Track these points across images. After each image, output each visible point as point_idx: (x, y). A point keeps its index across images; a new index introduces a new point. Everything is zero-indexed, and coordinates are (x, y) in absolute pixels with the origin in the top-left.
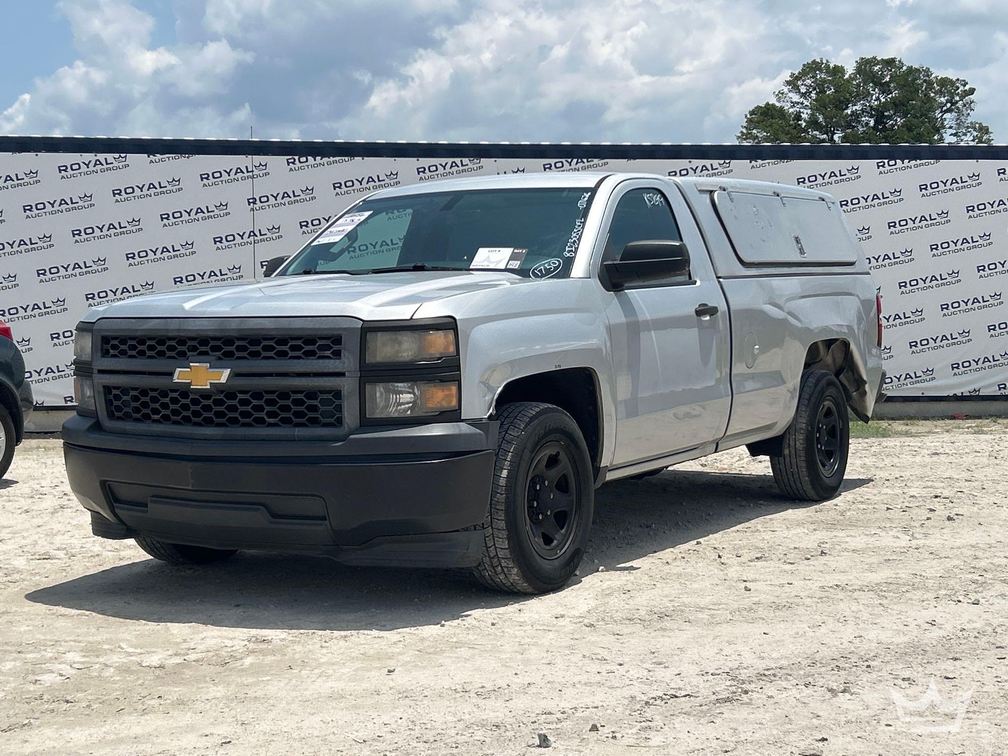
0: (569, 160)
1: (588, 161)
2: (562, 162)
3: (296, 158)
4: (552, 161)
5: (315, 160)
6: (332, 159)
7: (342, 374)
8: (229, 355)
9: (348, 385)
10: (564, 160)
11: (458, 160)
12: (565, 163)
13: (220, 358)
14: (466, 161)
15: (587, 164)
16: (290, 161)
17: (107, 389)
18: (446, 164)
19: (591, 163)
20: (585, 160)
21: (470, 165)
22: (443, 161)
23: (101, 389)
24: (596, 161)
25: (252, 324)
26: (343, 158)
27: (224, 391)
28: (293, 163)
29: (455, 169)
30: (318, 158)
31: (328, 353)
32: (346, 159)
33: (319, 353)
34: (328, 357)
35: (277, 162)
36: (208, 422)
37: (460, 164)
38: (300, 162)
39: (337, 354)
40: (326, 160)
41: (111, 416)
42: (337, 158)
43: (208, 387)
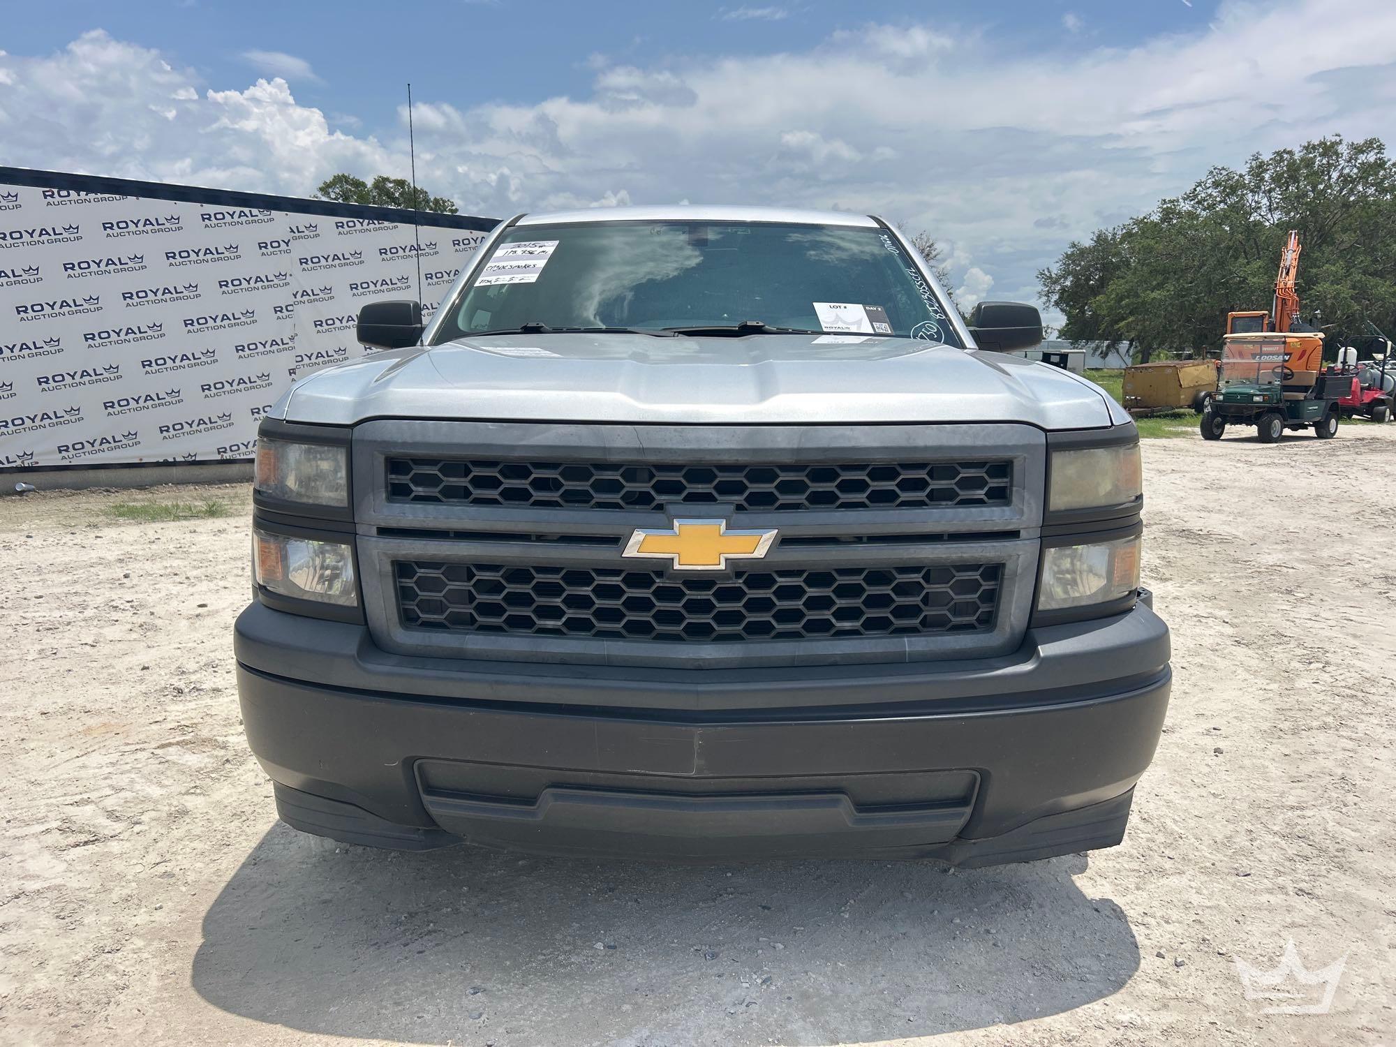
0: (361, 220)
1: (379, 223)
2: (353, 222)
3: (55, 191)
4: (345, 220)
5: (79, 195)
6: (99, 196)
7: (1013, 534)
8: (762, 501)
9: (1019, 554)
10: (355, 220)
11: (246, 210)
12: (356, 222)
13: (739, 508)
14: (255, 211)
15: (377, 226)
16: (47, 194)
17: (402, 568)
18: (234, 212)
19: (381, 225)
20: (376, 222)
21: (260, 217)
22: (231, 209)
23: (388, 568)
24: (386, 224)
25: (825, 439)
26: (113, 196)
27: (744, 573)
28: (52, 196)
29: (243, 219)
30: (83, 194)
31: (980, 494)
32: (118, 197)
33: (964, 494)
34: (980, 502)
35: (31, 194)
36: (699, 633)
37: (249, 215)
38: (60, 196)
39: (1000, 496)
40: (92, 196)
41: (408, 619)
42: (107, 196)
43: (722, 567)
